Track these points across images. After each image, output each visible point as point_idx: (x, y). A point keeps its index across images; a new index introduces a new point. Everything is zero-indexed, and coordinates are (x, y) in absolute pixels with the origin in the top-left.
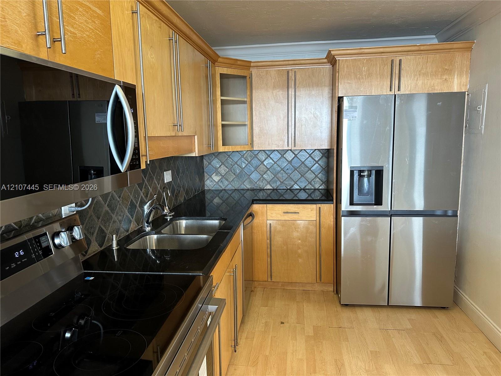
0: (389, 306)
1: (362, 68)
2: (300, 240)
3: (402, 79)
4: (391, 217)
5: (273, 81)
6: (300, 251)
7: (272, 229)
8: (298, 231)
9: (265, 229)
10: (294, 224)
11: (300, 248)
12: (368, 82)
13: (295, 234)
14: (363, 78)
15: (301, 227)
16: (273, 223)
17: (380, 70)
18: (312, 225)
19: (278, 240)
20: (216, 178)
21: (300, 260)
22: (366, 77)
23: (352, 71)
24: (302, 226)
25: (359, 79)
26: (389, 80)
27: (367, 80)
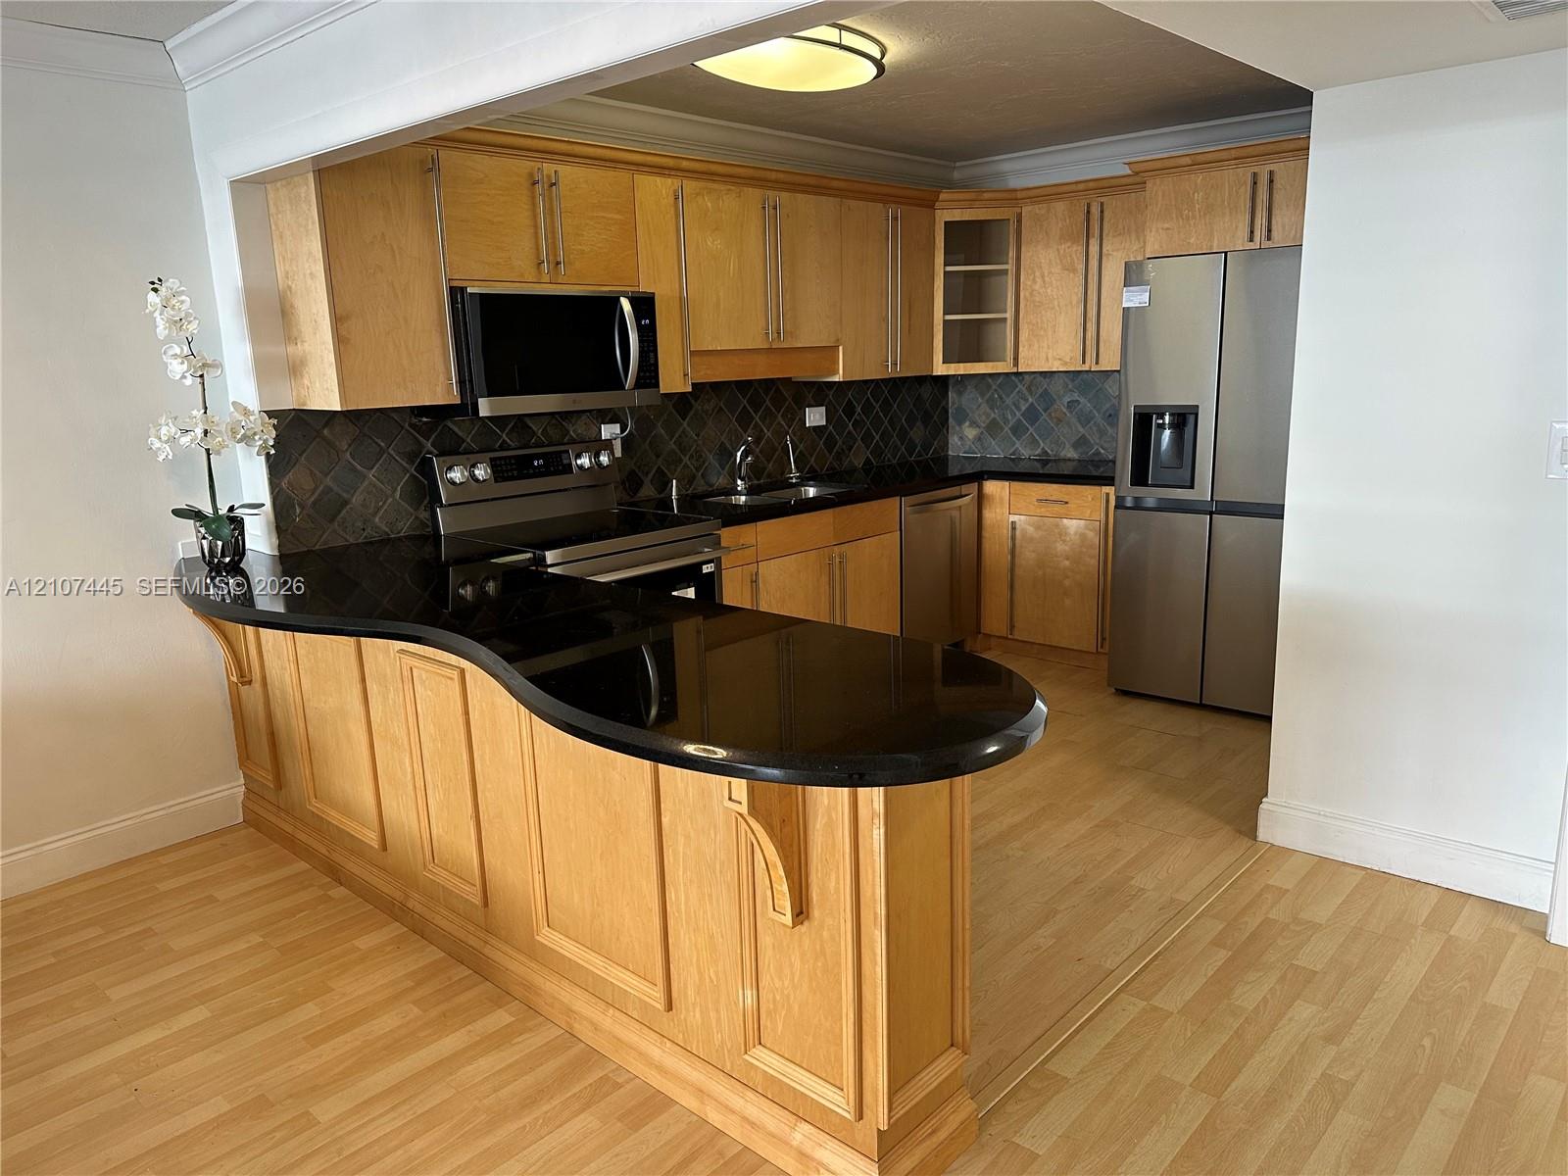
0: (1201, 706)
1: (1194, 194)
2: (1067, 559)
3: (1276, 211)
4: (1211, 513)
5: (1060, 225)
6: (1067, 583)
7: (1018, 532)
8: (1064, 541)
9: (1005, 531)
10: (1057, 526)
11: (1067, 577)
12: (1206, 224)
13: (1060, 547)
14: (1194, 217)
15: (1072, 533)
16: (1020, 520)
17: (1229, 194)
18: (1091, 530)
19: (1027, 556)
20: (970, 433)
21: (1068, 602)
22: (1202, 213)
23: (1173, 203)
24: (1072, 531)
25: (1188, 218)
26: (1248, 217)
27: (1203, 221)
